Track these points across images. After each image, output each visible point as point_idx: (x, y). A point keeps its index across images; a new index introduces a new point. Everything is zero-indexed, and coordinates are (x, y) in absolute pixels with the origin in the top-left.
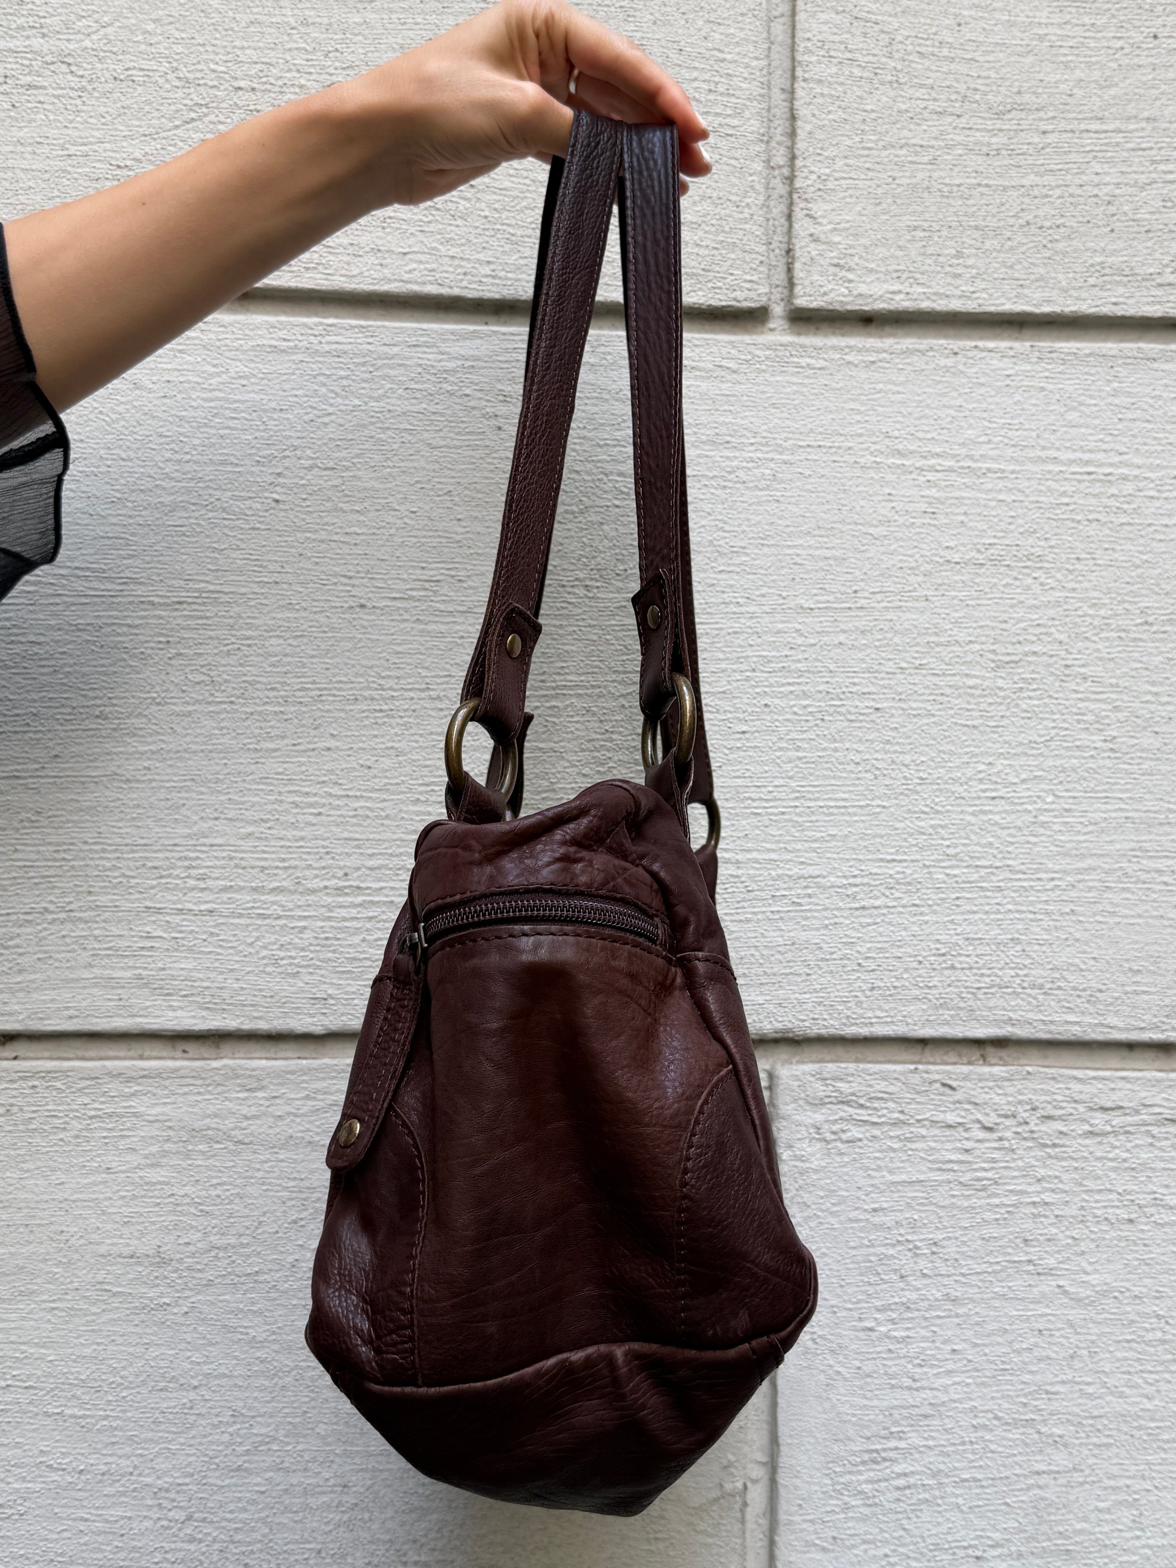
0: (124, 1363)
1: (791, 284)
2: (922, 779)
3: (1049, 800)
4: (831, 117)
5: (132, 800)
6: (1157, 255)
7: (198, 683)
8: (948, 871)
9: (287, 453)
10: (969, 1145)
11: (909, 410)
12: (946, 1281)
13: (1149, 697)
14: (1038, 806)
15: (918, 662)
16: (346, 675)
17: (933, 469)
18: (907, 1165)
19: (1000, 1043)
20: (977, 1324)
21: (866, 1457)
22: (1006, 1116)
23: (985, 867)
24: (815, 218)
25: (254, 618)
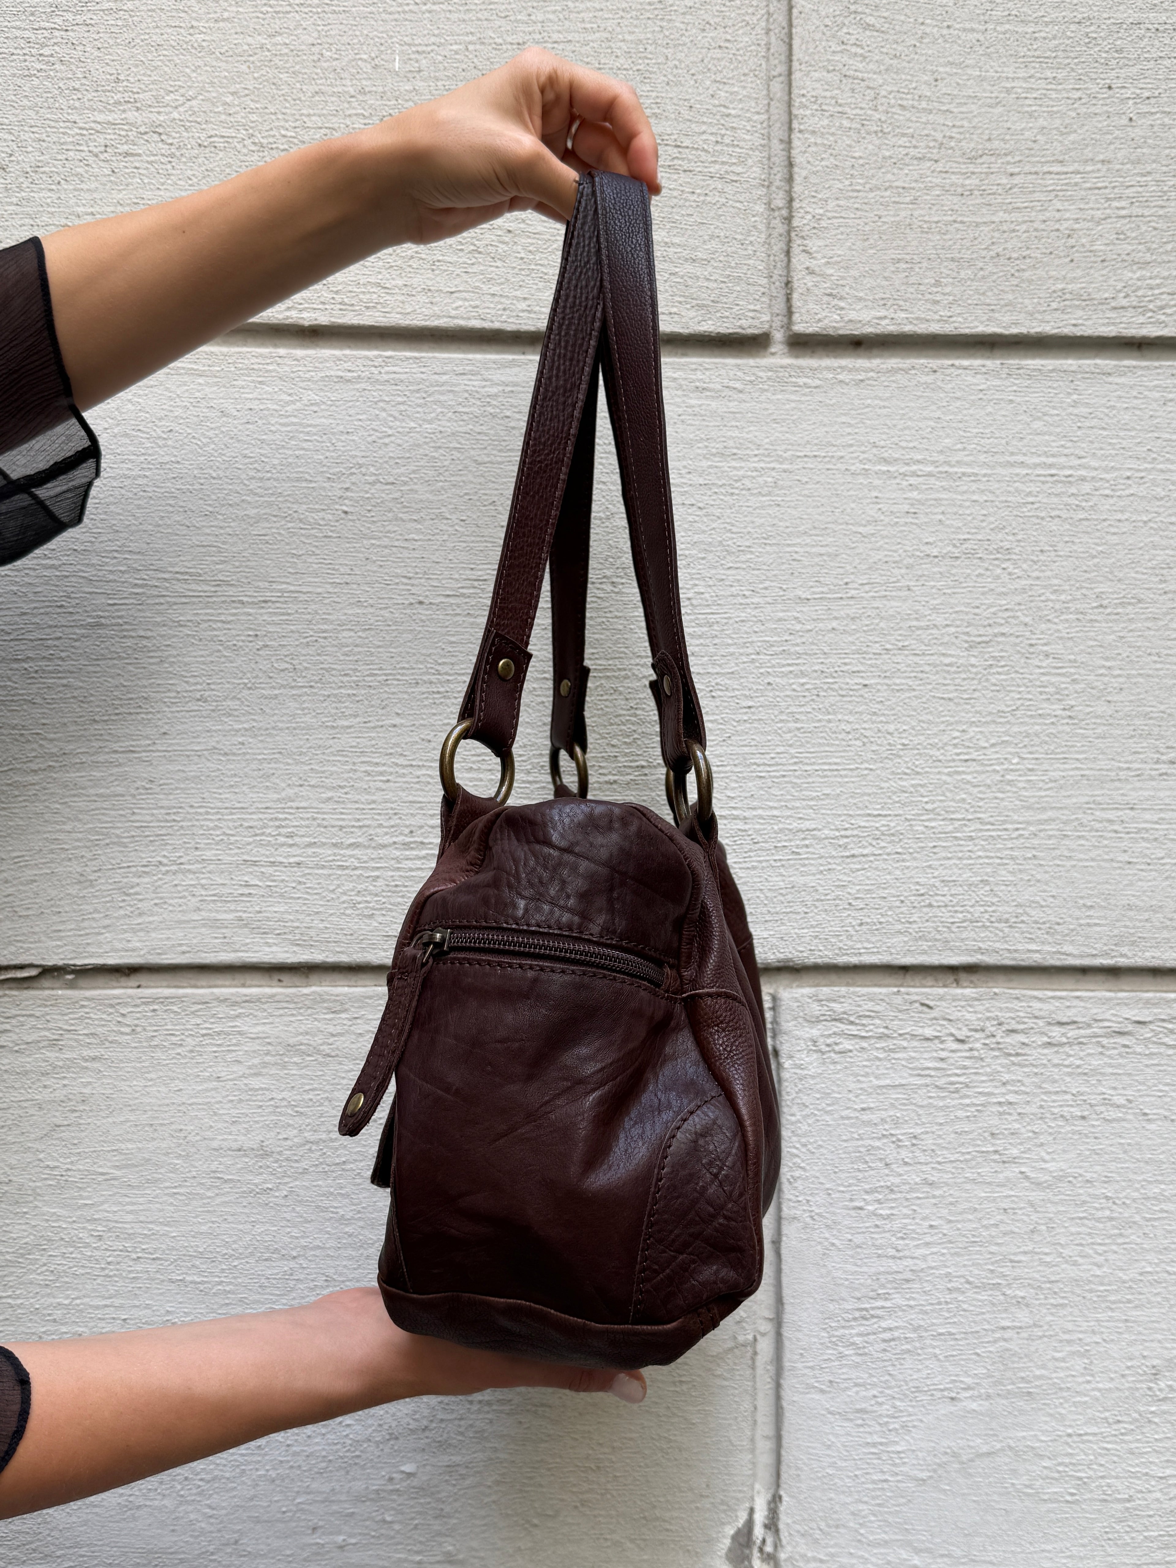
0: (235, 1238)
1: (790, 312)
2: (904, 745)
3: (1015, 761)
4: (823, 163)
5: (230, 770)
6: (1111, 282)
7: (282, 670)
8: (926, 824)
9: (353, 470)
10: (943, 1054)
11: (894, 422)
12: (924, 1168)
13: (1103, 671)
14: (1005, 767)
15: (900, 644)
16: (408, 662)
17: (914, 474)
18: (891, 1071)
19: (971, 969)
20: (951, 1204)
21: (857, 1314)
22: (976, 1030)
23: (959, 820)
24: (810, 253)
25: (329, 614)
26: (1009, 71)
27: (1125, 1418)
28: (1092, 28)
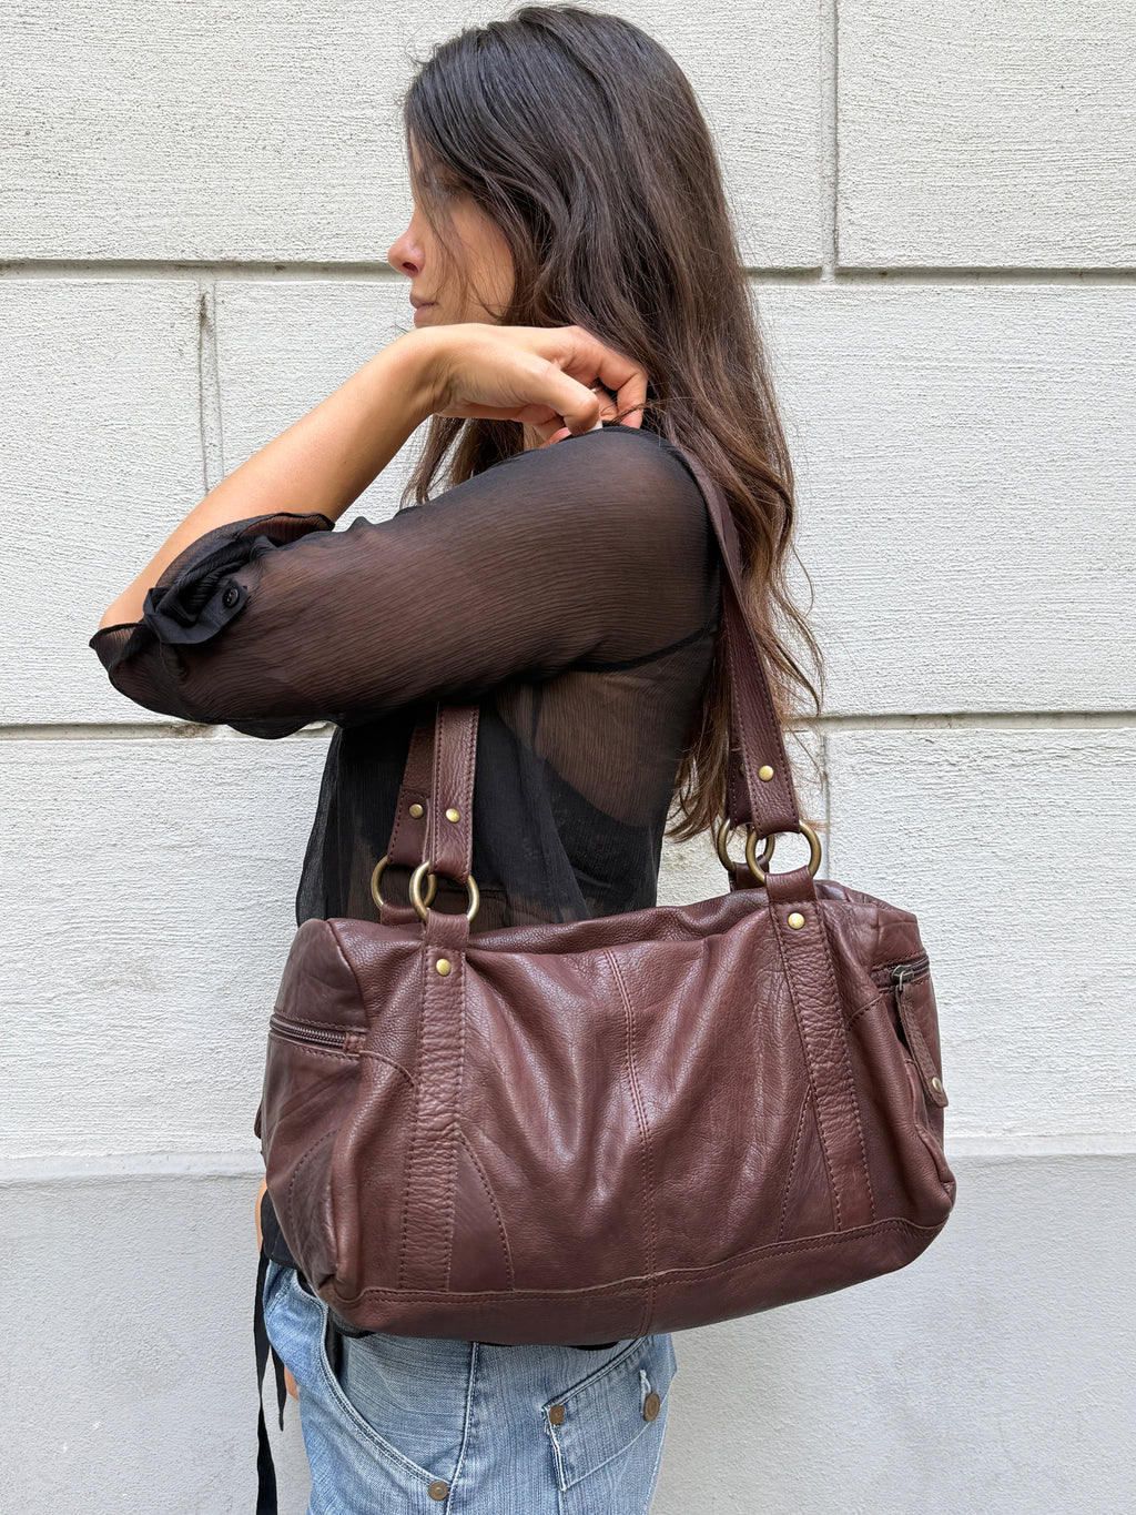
1: (836, 252)
2: (916, 561)
3: (993, 570)
4: (860, 144)
6: (1061, 229)
8: (931, 616)
10: (941, 774)
11: (910, 330)
12: (926, 851)
13: (1054, 506)
14: (985, 575)
15: (914, 489)
17: (924, 368)
18: (905, 786)
19: (960, 716)
20: (945, 874)
22: (963, 757)
23: (953, 613)
24: (851, 210)
26: (991, 76)
27: (1063, 1017)
28: (1051, 43)
